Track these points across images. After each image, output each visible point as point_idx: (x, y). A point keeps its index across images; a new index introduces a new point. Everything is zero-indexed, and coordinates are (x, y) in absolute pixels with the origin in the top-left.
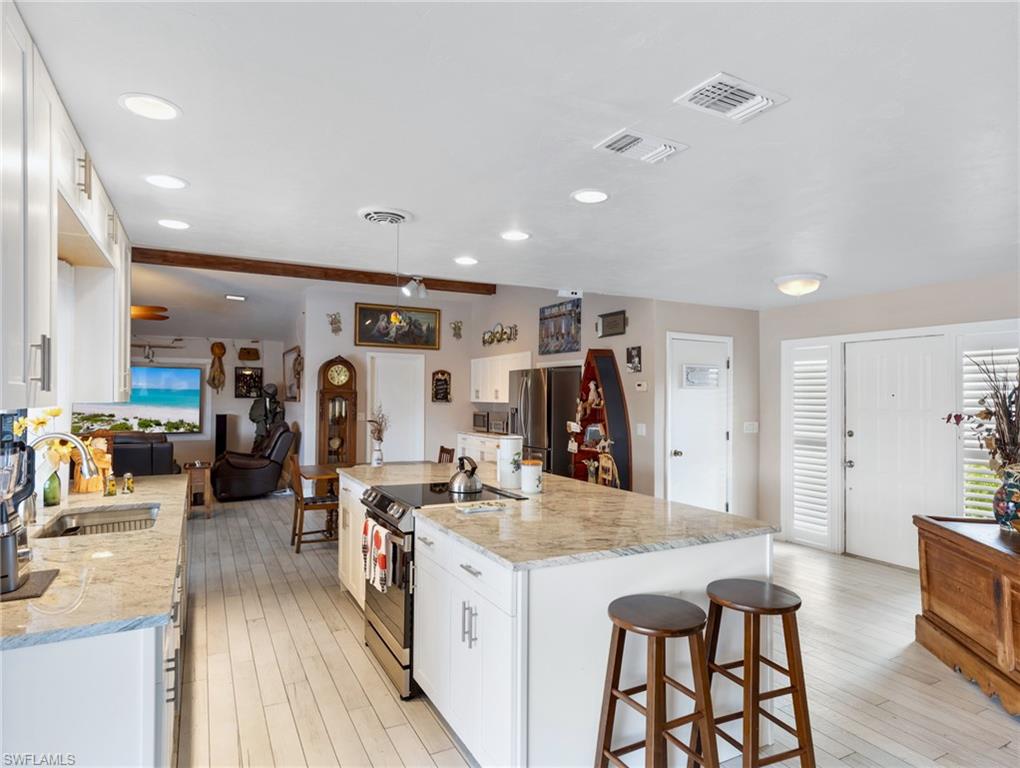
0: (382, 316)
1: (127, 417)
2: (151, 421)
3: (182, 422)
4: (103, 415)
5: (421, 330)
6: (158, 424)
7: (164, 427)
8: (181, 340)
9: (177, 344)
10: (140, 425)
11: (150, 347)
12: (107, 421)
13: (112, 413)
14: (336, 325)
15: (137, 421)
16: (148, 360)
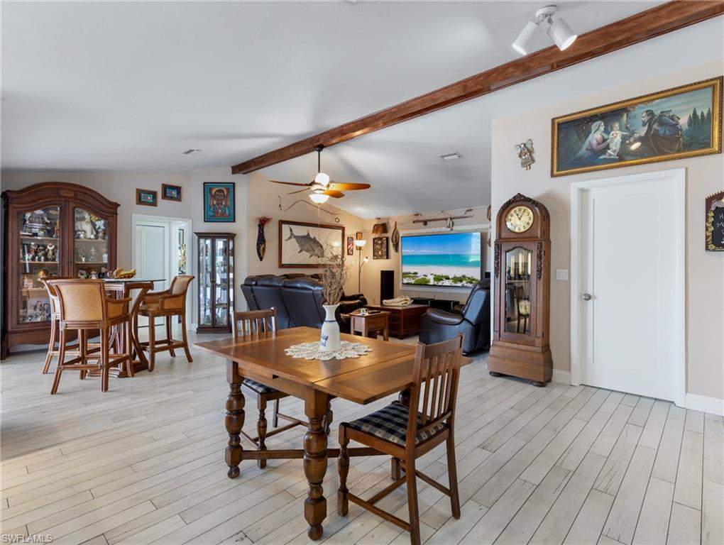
0: (594, 126)
1: (425, 274)
2: (443, 276)
3: (464, 276)
4: (410, 273)
5: (675, 126)
6: (447, 278)
7: (451, 281)
8: (471, 210)
9: (468, 214)
10: (435, 279)
11: (451, 219)
12: (412, 277)
13: (415, 271)
14: (527, 154)
15: (433, 276)
16: (449, 229)
